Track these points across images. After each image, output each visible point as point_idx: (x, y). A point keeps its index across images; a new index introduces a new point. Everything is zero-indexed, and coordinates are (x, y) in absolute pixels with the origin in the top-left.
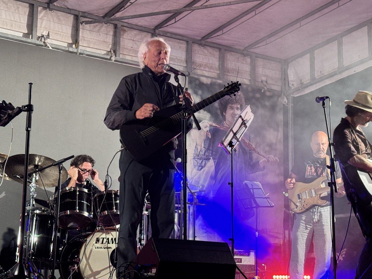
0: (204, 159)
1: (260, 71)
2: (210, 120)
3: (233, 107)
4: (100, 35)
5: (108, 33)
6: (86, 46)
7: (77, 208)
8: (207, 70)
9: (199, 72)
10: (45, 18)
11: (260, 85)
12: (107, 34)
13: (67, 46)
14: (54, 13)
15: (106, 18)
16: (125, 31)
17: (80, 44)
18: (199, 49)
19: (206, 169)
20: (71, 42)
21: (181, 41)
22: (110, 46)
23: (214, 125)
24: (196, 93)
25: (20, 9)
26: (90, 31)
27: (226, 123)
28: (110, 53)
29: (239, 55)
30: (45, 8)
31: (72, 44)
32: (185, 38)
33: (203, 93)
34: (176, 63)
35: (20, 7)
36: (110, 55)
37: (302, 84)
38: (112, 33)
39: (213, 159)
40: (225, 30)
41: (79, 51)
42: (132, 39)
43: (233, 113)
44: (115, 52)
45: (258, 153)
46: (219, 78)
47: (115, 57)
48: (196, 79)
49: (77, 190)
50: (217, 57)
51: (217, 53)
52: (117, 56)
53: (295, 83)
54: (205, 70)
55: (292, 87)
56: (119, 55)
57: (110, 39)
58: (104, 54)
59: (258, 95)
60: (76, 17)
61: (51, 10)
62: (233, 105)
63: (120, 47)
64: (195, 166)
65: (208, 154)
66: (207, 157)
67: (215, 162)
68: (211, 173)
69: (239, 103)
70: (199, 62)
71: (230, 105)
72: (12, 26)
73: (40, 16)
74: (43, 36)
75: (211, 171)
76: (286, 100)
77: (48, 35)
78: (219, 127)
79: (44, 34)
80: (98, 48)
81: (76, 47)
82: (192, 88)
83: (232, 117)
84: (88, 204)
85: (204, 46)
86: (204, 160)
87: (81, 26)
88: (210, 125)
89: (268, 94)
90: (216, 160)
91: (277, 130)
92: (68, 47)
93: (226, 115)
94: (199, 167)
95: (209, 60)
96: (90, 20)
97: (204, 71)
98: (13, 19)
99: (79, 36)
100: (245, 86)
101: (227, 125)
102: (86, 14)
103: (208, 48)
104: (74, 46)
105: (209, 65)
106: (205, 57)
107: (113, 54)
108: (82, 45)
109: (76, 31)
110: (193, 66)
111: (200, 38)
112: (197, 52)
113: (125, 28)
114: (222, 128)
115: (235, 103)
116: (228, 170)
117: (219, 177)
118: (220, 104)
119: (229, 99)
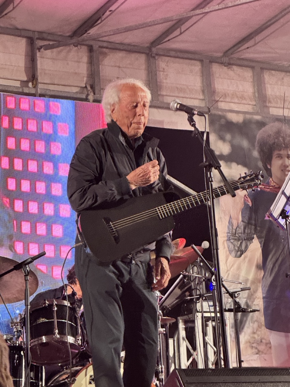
0: (245, 240)
3: (281, 154)
4: (68, 64)
5: (80, 60)
6: (48, 82)
7: (57, 331)
8: (236, 101)
9: (222, 105)
12: (78, 62)
13: (20, 86)
15: (75, 37)
16: (105, 54)
17: (39, 81)
18: (221, 70)
19: (248, 253)
20: (25, 79)
21: (193, 61)
22: (85, 79)
24: (222, 138)
26: (54, 59)
27: (273, 181)
28: (85, 90)
29: (283, 74)
31: (27, 82)
32: (197, 57)
33: (233, 137)
34: (188, 95)
36: (86, 93)
38: (85, 59)
39: (259, 238)
40: (258, 38)
41: (39, 92)
42: (118, 65)
43: (282, 164)
44: (92, 87)
46: (257, 114)
47: (93, 94)
48: (221, 117)
49: (54, 304)
50: (249, 81)
51: (248, 74)
52: (96, 92)
54: (233, 101)
56: (100, 91)
57: (83, 69)
58: (77, 93)
60: (31, 41)
62: (282, 152)
63: (100, 79)
64: (230, 252)
65: (249, 231)
66: (249, 236)
67: (262, 242)
68: (257, 261)
70: (223, 91)
75: (256, 257)
78: (263, 187)
80: (67, 84)
81: (34, 86)
82: (215, 131)
83: (282, 170)
84: (72, 324)
85: (229, 65)
86: (244, 242)
87: (38, 54)
90: (263, 240)
92: (22, 86)
93: (272, 169)
94: (238, 252)
95: (237, 86)
96: (51, 43)
97: (232, 104)
99: (37, 68)
101: (275, 183)
102: (45, 36)
103: (235, 67)
104: (30, 84)
105: (238, 93)
106: (231, 83)
107: (89, 90)
108: (42, 82)
109: (31, 62)
110: (214, 97)
111: (221, 54)
112: (217, 75)
113: (104, 50)
114: (267, 188)
115: (285, 147)
116: (283, 253)
117: (269, 265)
118: (261, 151)
119: (274, 143)
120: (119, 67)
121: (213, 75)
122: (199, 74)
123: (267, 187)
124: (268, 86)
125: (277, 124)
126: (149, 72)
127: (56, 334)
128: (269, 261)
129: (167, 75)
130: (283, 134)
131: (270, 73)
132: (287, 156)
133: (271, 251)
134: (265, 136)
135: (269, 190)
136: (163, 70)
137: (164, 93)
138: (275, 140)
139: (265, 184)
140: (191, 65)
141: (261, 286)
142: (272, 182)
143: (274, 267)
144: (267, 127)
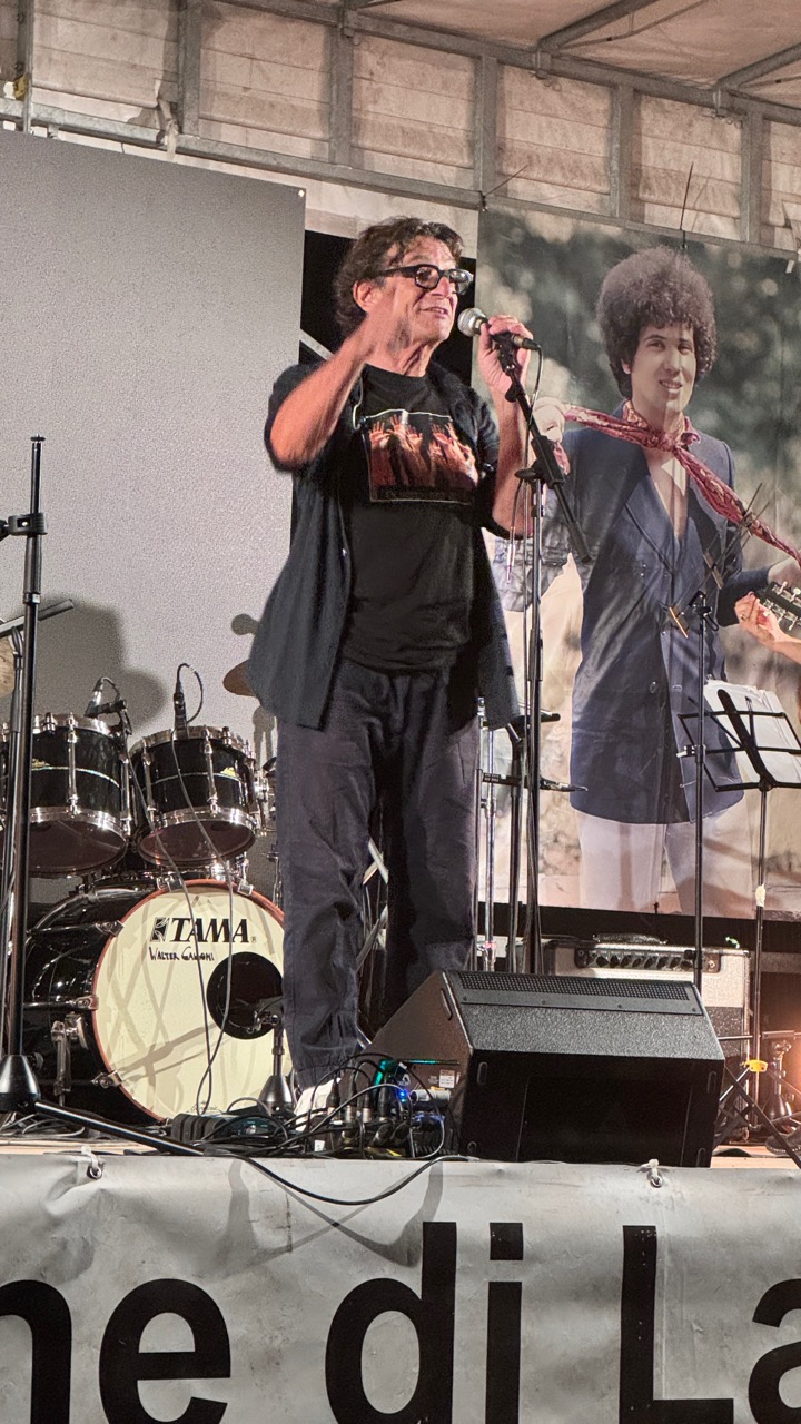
0: (542, 564)
1: (783, 179)
2: (567, 400)
3: (663, 338)
4: (114, 38)
5: (148, 30)
6: (58, 86)
7: (75, 797)
8: (558, 178)
9: (520, 188)
12: (143, 34)
16: (218, 18)
17: (35, 80)
18: (525, 87)
21: (451, 56)
22: (158, 84)
23: (585, 416)
24: (509, 282)
26: (77, 20)
27: (633, 409)
28: (155, 115)
29: (695, 108)
32: (465, 44)
33: (539, 280)
34: (429, 152)
36: (158, 127)
38: (162, 28)
41: (33, 113)
42: (249, 51)
43: (662, 365)
44: (175, 109)
45: (765, 535)
46: (610, 220)
47: (176, 133)
48: (513, 222)
49: (72, 728)
50: (601, 125)
51: (597, 104)
52: (186, 129)
54: (550, 179)
56: (196, 124)
57: (155, 56)
58: (131, 122)
59: (769, 287)
62: (665, 333)
63: (198, 90)
65: (557, 542)
66: (553, 556)
67: (585, 573)
68: (569, 625)
69: (691, 321)
70: (526, 147)
71: (651, 331)
75: (568, 614)
78: (606, 424)
80: (107, 95)
81: (19, 94)
82: (493, 263)
83: (661, 382)
84: (112, 780)
85: (548, 75)
87: (37, 3)
88: (567, 418)
93: (634, 376)
94: (519, 595)
95: (564, 136)
97: (546, 185)
99: (31, 44)
100: (714, 249)
101: (639, 415)
103: (564, 82)
104: (9, 88)
105: (563, 157)
106: (550, 125)
107: (169, 120)
108: (43, 83)
109: (17, 23)
110: (500, 164)
111: (532, 44)
112: (515, 102)
113: (217, 4)
114: (615, 428)
115: (674, 320)
116: (638, 608)
117: (601, 639)
118: (611, 326)
119: (648, 305)
120: (252, 58)
121: (502, 99)
122: (465, 93)
123: (617, 426)
124: (647, 142)
125: (662, 254)
126: (331, 78)
127: (74, 803)
128: (600, 628)
129: (379, 91)
130: (675, 283)
131: (657, 103)
132: (678, 343)
133: (609, 600)
134: (626, 284)
135: (621, 433)
136: (369, 76)
137: (367, 144)
138: (650, 298)
139: (610, 416)
140: (448, 67)
141: (571, 693)
142: (631, 411)
143: (612, 645)
144: (633, 259)
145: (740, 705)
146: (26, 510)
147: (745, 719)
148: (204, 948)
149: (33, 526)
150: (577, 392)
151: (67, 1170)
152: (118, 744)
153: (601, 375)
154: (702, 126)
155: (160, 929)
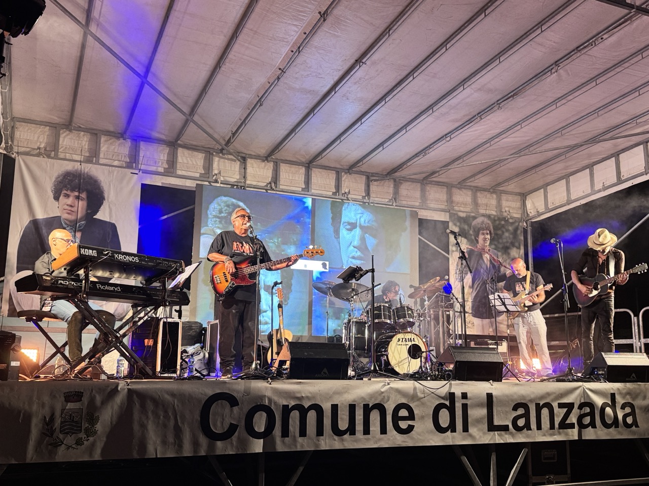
0: (464, 274)
1: (504, 203)
3: (484, 233)
4: (384, 188)
5: (390, 186)
6: (375, 196)
9: (456, 208)
10: (347, 180)
11: (505, 214)
12: (389, 188)
14: (354, 176)
15: (388, 176)
16: (401, 183)
18: (456, 191)
20: (364, 195)
21: (442, 187)
22: (392, 195)
23: (470, 247)
24: (455, 225)
25: (330, 176)
26: (378, 186)
27: (479, 245)
28: (391, 200)
29: (487, 192)
30: (346, 173)
31: (365, 196)
32: (445, 184)
33: (461, 224)
34: (440, 203)
35: (330, 175)
36: (392, 202)
37: (538, 212)
38: (392, 186)
40: (476, 177)
41: (371, 201)
43: (484, 237)
44: (395, 199)
45: (505, 267)
46: (473, 212)
47: (395, 203)
48: (455, 214)
50: (470, 196)
51: (469, 193)
53: (532, 211)
54: (462, 206)
55: (530, 214)
56: (398, 201)
57: (391, 190)
58: (388, 202)
59: (503, 222)
60: (368, 178)
61: (350, 174)
63: (399, 195)
65: (466, 270)
66: (466, 272)
69: (489, 229)
70: (457, 201)
71: (482, 232)
72: (325, 188)
73: (343, 179)
74: (346, 193)
76: (525, 224)
77: (349, 192)
78: (474, 248)
79: (346, 191)
80: (383, 197)
81: (368, 198)
82: (452, 221)
83: (484, 240)
84: (389, 314)
85: (460, 189)
87: (371, 183)
88: (467, 248)
89: (511, 221)
91: (519, 248)
92: (363, 199)
93: (479, 240)
95: (464, 199)
96: (377, 178)
97: (461, 208)
98: (325, 183)
99: (370, 190)
100: (492, 216)
101: (480, 247)
102: (374, 174)
103: (463, 190)
105: (464, 202)
106: (461, 197)
107: (394, 201)
108: (372, 196)
109: (368, 187)
110: (452, 204)
111: (457, 183)
112: (454, 193)
113: (401, 181)
115: (485, 229)
116: (482, 281)
117: (475, 286)
118: (474, 231)
120: (408, 189)
121: (452, 193)
122: (445, 193)
124: (479, 199)
125: (483, 218)
126: (422, 192)
128: (475, 284)
129: (430, 193)
130: (485, 223)
131: (480, 192)
132: (487, 233)
133: (476, 280)
135: (477, 250)
136: (428, 191)
137: (428, 202)
138: (481, 226)
140: (442, 189)
143: (477, 288)
144: (477, 219)
145: (502, 297)
146: (371, 268)
147: (503, 300)
148: (407, 343)
149: (373, 271)
150: (468, 243)
151: (384, 383)
152: (389, 308)
153: (473, 240)
154: (489, 195)
155: (399, 340)
